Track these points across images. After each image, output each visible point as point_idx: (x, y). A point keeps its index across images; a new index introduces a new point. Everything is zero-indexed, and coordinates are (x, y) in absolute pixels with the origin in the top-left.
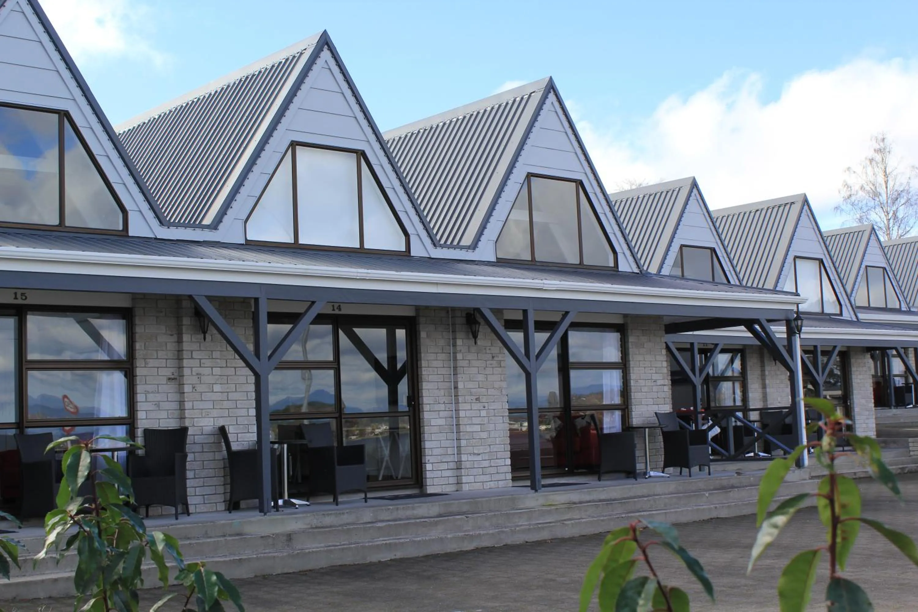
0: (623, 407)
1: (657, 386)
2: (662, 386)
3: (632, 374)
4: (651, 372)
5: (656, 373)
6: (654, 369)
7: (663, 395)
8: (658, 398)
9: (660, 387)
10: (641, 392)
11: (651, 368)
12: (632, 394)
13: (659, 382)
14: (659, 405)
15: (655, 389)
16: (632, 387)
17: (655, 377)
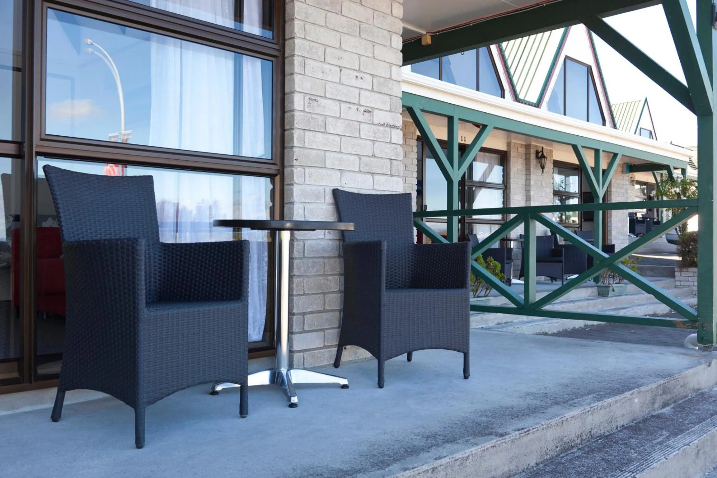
0: (271, 169)
1: (373, 124)
2: (388, 129)
3: (297, 78)
4: (359, 83)
5: (372, 90)
6: (368, 78)
7: (388, 151)
8: (374, 156)
9: (382, 128)
10: (325, 132)
11: (360, 75)
12: (296, 134)
13: (380, 117)
14: (376, 177)
15: (366, 131)
16: (296, 114)
17: (369, 100)
